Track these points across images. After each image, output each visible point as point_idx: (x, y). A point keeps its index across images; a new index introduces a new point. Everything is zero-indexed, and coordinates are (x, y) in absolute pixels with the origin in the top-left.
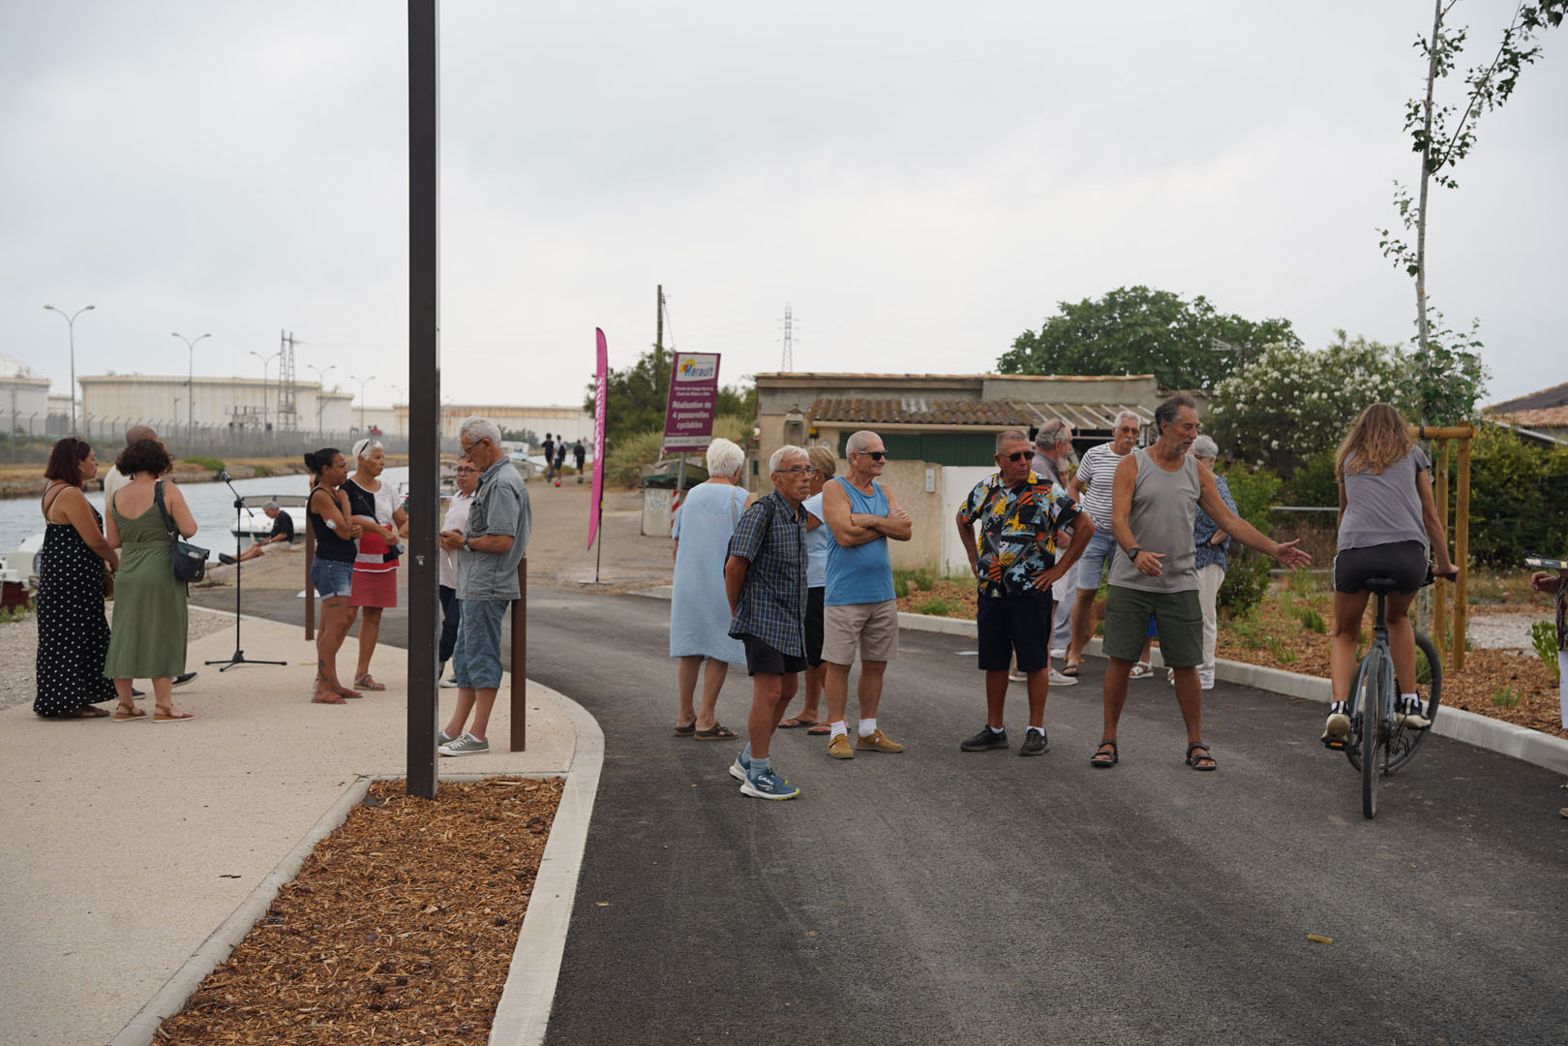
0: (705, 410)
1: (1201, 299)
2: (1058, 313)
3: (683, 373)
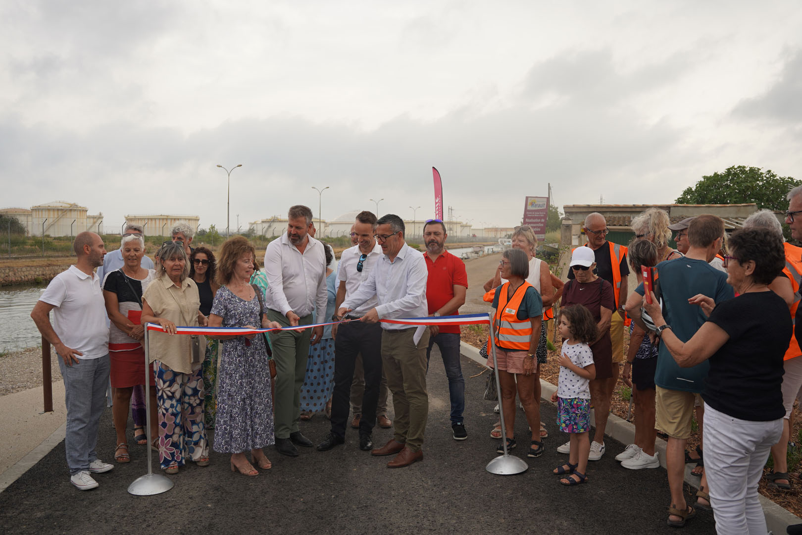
0: (541, 223)
1: (769, 171)
2: (703, 180)
3: (530, 206)
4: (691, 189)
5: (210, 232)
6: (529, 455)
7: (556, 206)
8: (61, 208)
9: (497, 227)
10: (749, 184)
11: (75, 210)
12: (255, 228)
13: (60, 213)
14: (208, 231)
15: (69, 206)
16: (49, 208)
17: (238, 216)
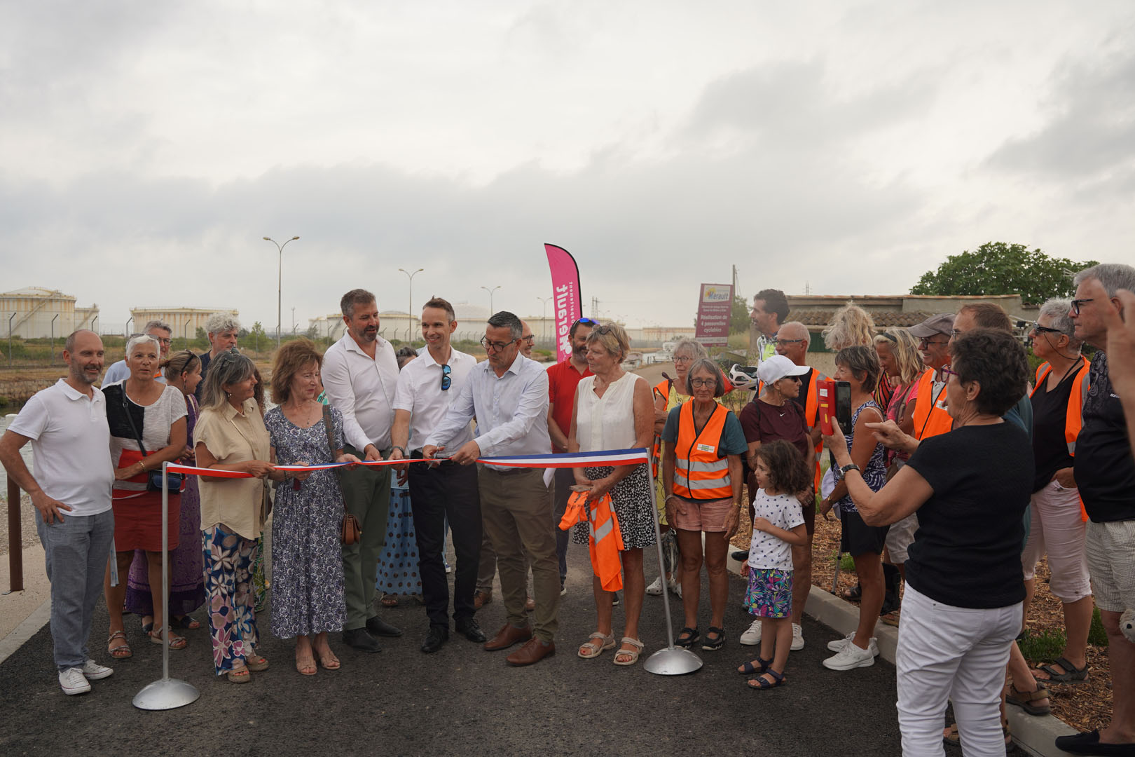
0: (723, 321)
3: (708, 297)
4: (932, 274)
5: (253, 332)
6: (705, 647)
7: (744, 297)
8: (36, 297)
9: (661, 326)
10: (1010, 268)
11: (57, 300)
12: (318, 327)
13: (35, 304)
14: (250, 331)
15: (49, 294)
16: (19, 297)
17: (293, 310)
